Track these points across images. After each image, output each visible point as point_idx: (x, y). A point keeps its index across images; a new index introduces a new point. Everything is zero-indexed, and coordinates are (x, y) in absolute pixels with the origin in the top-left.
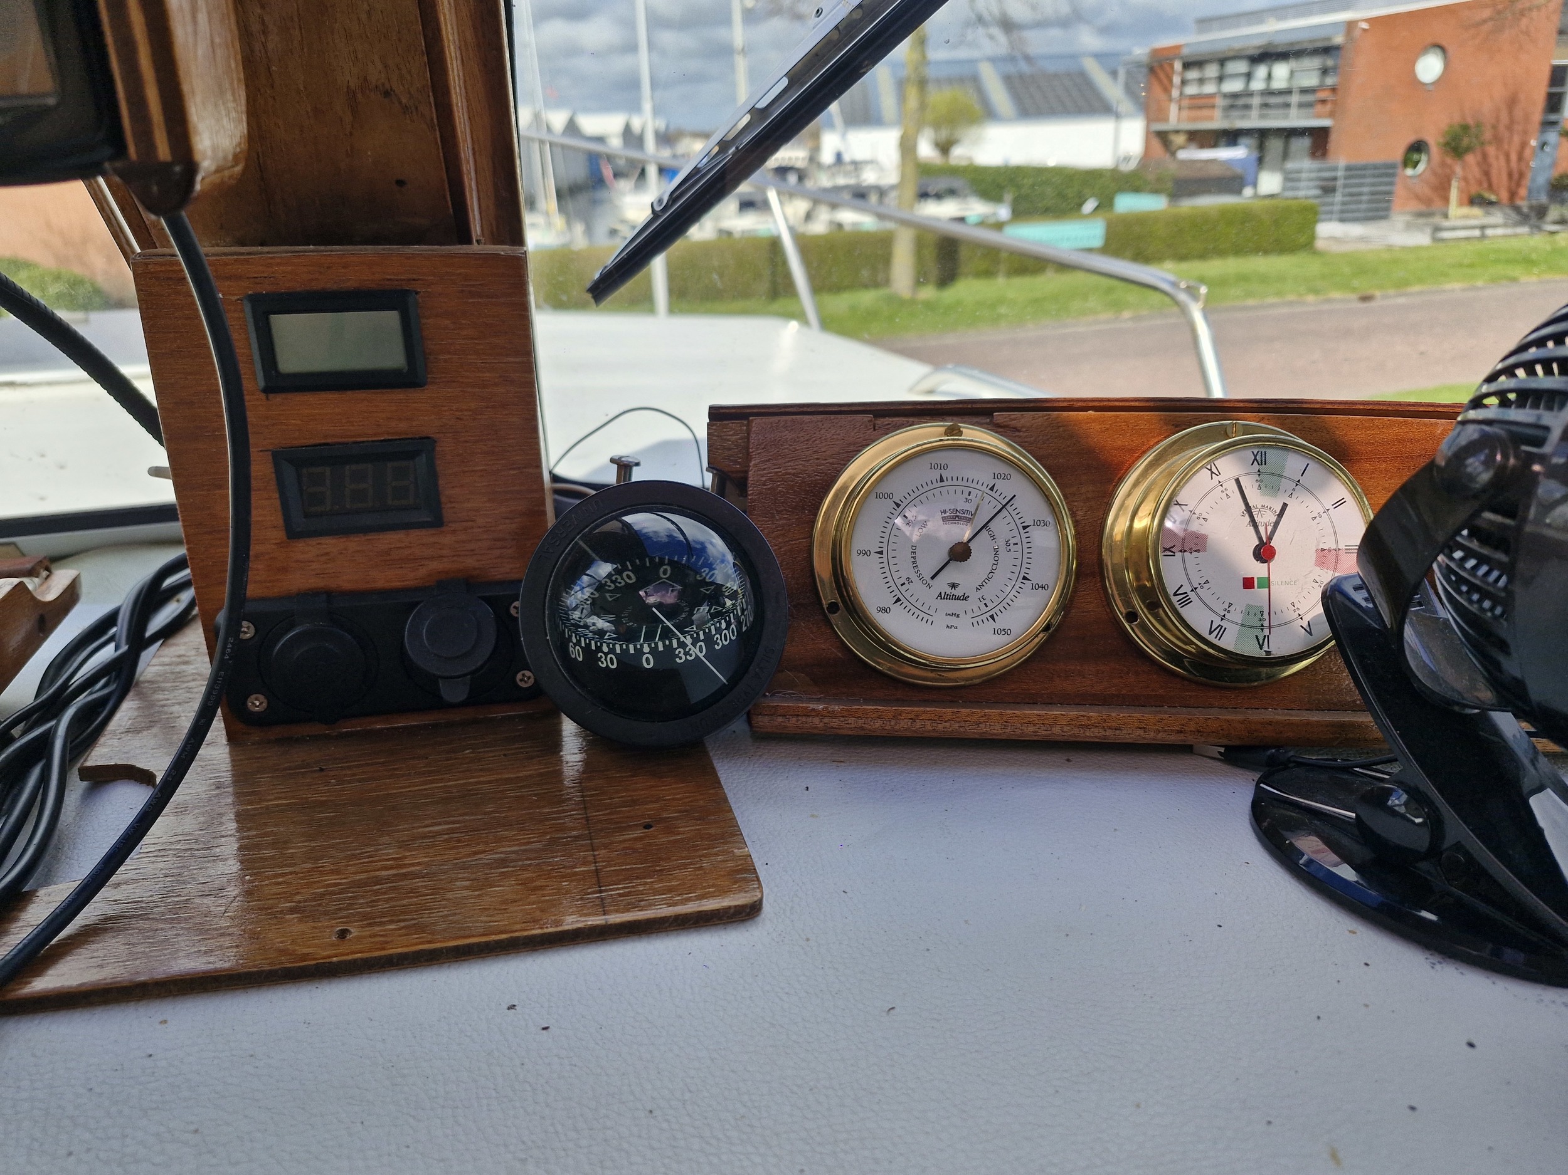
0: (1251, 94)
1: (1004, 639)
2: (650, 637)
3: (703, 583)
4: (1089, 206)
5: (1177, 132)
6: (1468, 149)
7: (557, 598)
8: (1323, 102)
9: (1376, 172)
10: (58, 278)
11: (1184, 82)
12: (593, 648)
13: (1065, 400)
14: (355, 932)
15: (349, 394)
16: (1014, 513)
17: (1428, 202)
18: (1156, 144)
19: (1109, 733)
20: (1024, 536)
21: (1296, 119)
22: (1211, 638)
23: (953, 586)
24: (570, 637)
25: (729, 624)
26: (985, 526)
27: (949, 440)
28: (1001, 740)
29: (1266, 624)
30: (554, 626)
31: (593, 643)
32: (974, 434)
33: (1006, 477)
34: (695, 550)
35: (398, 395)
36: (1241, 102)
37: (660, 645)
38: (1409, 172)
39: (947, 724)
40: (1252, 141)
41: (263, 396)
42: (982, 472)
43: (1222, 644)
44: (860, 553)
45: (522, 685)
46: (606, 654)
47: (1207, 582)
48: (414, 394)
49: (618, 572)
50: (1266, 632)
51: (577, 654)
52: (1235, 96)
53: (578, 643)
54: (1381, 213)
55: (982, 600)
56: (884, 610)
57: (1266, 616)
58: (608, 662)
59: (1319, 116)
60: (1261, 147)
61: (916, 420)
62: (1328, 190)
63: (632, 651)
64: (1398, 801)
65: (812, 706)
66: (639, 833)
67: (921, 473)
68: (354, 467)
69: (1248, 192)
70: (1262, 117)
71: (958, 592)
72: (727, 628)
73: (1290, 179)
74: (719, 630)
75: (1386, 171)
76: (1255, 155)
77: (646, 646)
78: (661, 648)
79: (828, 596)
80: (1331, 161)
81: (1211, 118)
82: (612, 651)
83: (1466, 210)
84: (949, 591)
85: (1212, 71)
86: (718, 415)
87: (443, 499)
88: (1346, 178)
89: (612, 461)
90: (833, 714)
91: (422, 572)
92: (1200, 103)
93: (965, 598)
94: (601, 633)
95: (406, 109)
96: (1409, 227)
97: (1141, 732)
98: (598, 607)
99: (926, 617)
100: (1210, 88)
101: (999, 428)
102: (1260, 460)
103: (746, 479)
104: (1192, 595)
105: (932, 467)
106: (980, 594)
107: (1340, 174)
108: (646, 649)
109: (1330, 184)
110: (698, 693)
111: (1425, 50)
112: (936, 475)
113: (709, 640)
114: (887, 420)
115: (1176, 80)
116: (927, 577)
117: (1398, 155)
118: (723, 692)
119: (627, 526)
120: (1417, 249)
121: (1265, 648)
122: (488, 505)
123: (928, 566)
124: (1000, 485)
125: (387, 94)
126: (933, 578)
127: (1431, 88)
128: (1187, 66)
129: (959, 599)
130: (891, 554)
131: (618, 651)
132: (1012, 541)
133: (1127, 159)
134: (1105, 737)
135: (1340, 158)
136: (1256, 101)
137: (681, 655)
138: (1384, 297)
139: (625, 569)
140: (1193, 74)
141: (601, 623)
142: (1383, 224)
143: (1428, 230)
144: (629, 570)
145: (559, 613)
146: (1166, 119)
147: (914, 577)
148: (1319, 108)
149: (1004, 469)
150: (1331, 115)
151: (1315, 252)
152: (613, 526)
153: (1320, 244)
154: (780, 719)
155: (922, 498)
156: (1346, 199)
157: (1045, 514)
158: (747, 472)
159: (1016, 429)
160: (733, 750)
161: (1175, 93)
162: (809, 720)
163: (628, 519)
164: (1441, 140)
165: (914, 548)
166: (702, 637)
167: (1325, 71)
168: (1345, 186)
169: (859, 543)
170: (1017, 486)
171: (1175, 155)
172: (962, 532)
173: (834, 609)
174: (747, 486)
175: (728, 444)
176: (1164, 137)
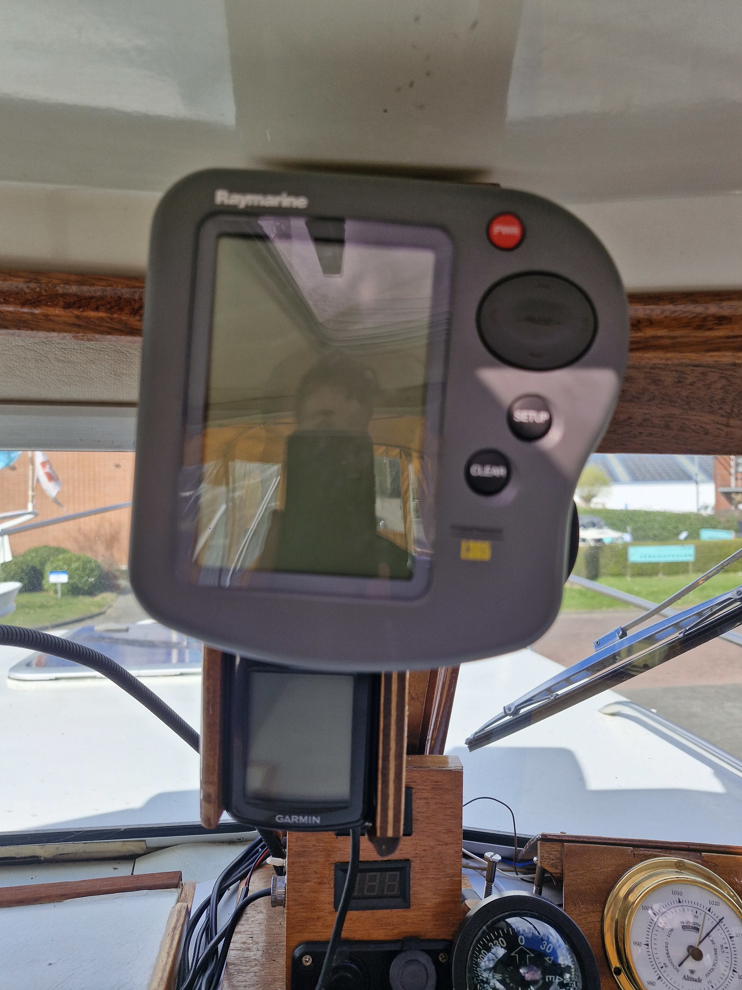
4: (683, 535)
5: (738, 493)
10: (79, 559)
11: (737, 464)
16: (724, 928)
18: (723, 499)
20: (731, 943)
23: (692, 972)
26: (708, 934)
33: (717, 904)
41: (335, 837)
44: (635, 943)
48: (405, 838)
55: (709, 983)
56: (652, 983)
61: (657, 853)
67: (668, 896)
71: (695, 976)
79: (615, 962)
84: (689, 974)
86: (546, 839)
87: (412, 892)
93: (699, 981)
101: (707, 864)
105: (674, 893)
106: (708, 979)
112: (676, 898)
114: (642, 851)
115: (732, 463)
116: (676, 965)
122: (433, 896)
123: (676, 957)
124: (714, 908)
126: (680, 965)
129: (696, 981)
130: (653, 946)
132: (725, 946)
133: (706, 508)
144: (502, 937)
146: (729, 486)
147: (668, 963)
149: (715, 898)
155: (669, 911)
159: (716, 865)
161: (733, 471)
163: (508, 921)
165: (667, 944)
169: (634, 937)
170: (724, 911)
171: (736, 507)
172: (692, 938)
173: (618, 972)
174: (561, 882)
175: (551, 856)
176: (728, 495)
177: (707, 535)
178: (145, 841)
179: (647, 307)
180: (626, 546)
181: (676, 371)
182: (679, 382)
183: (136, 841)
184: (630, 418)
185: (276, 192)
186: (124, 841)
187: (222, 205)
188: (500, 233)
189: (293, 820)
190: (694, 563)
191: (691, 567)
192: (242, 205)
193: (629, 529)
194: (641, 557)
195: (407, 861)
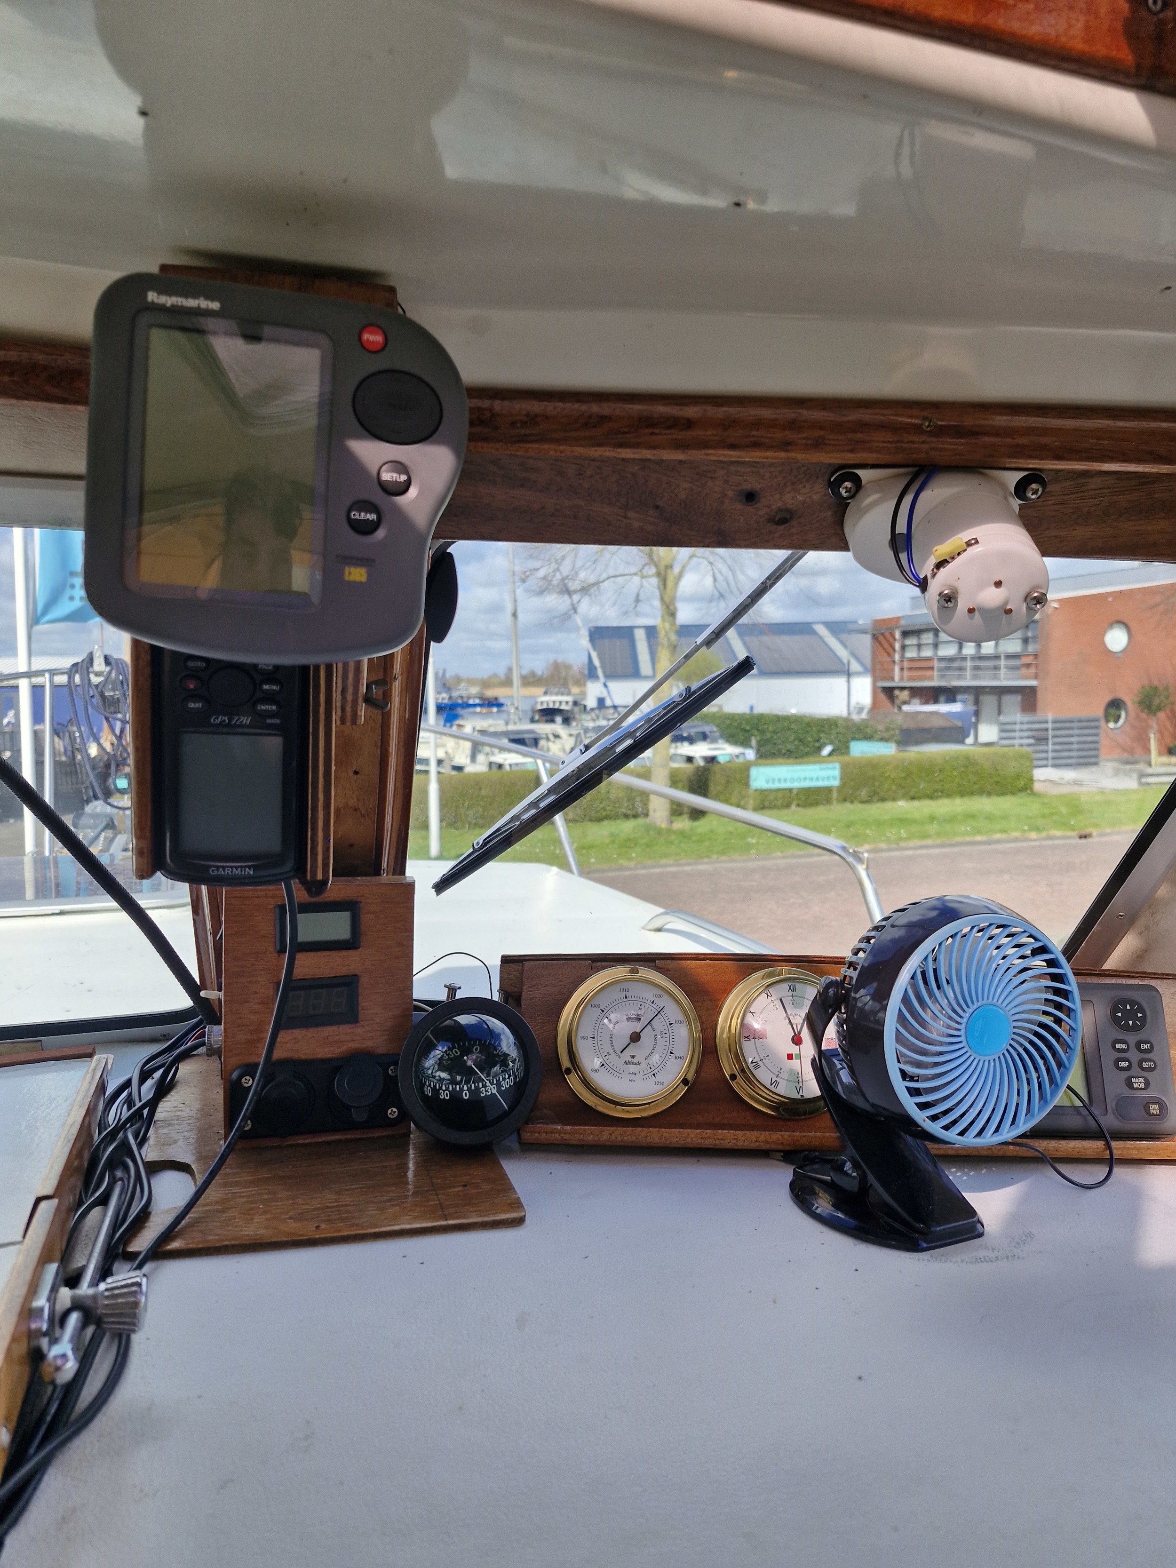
0: (964, 659)
1: (659, 1087)
2: (467, 1082)
3: (498, 1055)
4: (827, 750)
5: (902, 689)
6: (1159, 708)
7: (419, 1062)
8: (1028, 666)
9: (1080, 724)
11: (903, 647)
12: (438, 1087)
13: (695, 954)
14: (323, 1226)
15: (319, 953)
16: (664, 1017)
17: (1131, 751)
18: (882, 697)
19: (717, 1142)
20: (671, 1029)
21: (1005, 680)
22: (772, 1088)
23: (633, 1057)
24: (425, 1082)
25: (510, 1076)
26: (649, 1023)
27: (630, 975)
28: (658, 1147)
29: (800, 1080)
30: (417, 1077)
31: (438, 1085)
32: (646, 973)
33: (660, 996)
34: (493, 1035)
35: (344, 953)
36: (956, 664)
37: (473, 1085)
38: (1111, 725)
39: (630, 1137)
40: (970, 698)
41: (276, 955)
42: (649, 994)
43: (777, 1091)
44: (582, 1038)
45: (391, 1116)
46: (444, 1091)
47: (768, 1056)
48: (352, 953)
49: (450, 1049)
50: (801, 1084)
51: (428, 1092)
52: (951, 659)
53: (430, 1085)
54: (1092, 760)
55: (648, 1065)
56: (595, 1071)
57: (800, 1075)
58: (445, 1095)
59: (1026, 678)
60: (977, 702)
61: (614, 964)
62: (1041, 740)
63: (458, 1089)
64: (848, 1166)
65: (554, 1127)
66: (461, 1188)
67: (616, 994)
68: (316, 991)
69: (970, 740)
70: (975, 677)
71: (635, 1060)
72: (509, 1078)
73: (1005, 730)
74: (504, 1079)
75: (1090, 724)
76: (972, 708)
77: (465, 1086)
78: (473, 1087)
79: (566, 1063)
80: (1039, 716)
81: (931, 678)
82: (447, 1089)
83: (1165, 759)
84: (630, 1059)
85: (928, 638)
86: (506, 960)
87: (360, 1008)
88: (1053, 729)
89: (445, 986)
90: (566, 1132)
91: (344, 1048)
92: (922, 666)
93: (639, 1064)
94: (441, 1080)
95: (363, 816)
96: (1117, 773)
97: (735, 1142)
98: (441, 1066)
99: (618, 1075)
100: (927, 653)
101: (659, 969)
102: (792, 989)
103: (521, 996)
104: (760, 1063)
105: (621, 990)
106: (647, 1061)
107: (1050, 726)
108: (465, 1088)
109: (1043, 734)
110: (491, 1115)
111: (1111, 625)
112: (623, 994)
113: (499, 1085)
114: (599, 964)
115: (897, 646)
116: (619, 1052)
117: (1100, 712)
118: (506, 1114)
119: (456, 1021)
120: (1126, 792)
121: (801, 1093)
122: (383, 1010)
123: (619, 1045)
124: (656, 1000)
125: (356, 810)
126: (622, 1052)
127: (1119, 655)
128: (905, 634)
129: (636, 1064)
130: (599, 1039)
131: (451, 1088)
132: (664, 1032)
133: (860, 710)
134: (716, 1145)
135: (1048, 713)
136: (969, 664)
137: (484, 1092)
138: (1101, 835)
139: (454, 1047)
140: (911, 641)
141: (444, 1075)
142: (1094, 769)
143: (1135, 776)
144: (456, 1048)
145: (420, 1070)
146: (892, 679)
147: (611, 1051)
148: (1024, 671)
149: (660, 992)
150: (1036, 677)
151: (1033, 794)
152: (448, 1022)
153: (1037, 787)
154: (537, 1134)
155: (616, 1007)
156: (1057, 747)
157: (680, 1016)
158: (521, 992)
159: (668, 970)
160: (509, 1153)
161: (897, 657)
162: (553, 1135)
163: (457, 1018)
164: (1137, 699)
165: (612, 1036)
166: (495, 1082)
167: (1026, 641)
168: (1054, 737)
169: (581, 1033)
170: (665, 1002)
171: (900, 708)
172: (637, 1027)
173: (568, 1071)
174: (520, 1000)
175: (511, 977)
176: (889, 692)
177: (860, 749)
178: (41, 1041)
179: (541, 403)
180: (746, 768)
181: (576, 464)
182: (580, 474)
183: (28, 1042)
184: (543, 508)
185: (195, 296)
186: (13, 1043)
187: (153, 303)
188: (368, 340)
189: (226, 871)
190: (840, 789)
191: (835, 795)
192: (169, 304)
193: (754, 742)
194: (767, 782)
195: (355, 977)
